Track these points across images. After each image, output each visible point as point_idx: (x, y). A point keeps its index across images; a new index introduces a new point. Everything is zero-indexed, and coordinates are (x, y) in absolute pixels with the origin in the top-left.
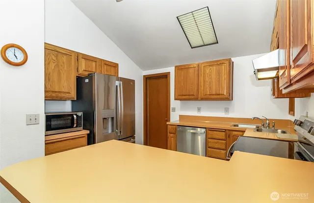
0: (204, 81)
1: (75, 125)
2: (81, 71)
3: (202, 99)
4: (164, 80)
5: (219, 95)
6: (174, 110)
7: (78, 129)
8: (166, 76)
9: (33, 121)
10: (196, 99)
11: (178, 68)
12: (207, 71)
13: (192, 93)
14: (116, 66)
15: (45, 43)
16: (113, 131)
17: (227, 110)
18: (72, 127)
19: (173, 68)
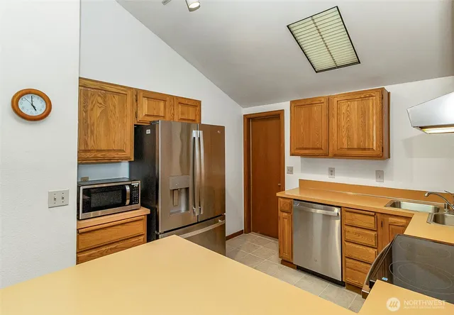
0: (338, 126)
1: (128, 202)
2: (141, 116)
3: (335, 156)
4: (274, 122)
5: (365, 149)
6: (291, 170)
7: (134, 206)
8: (278, 116)
9: (59, 202)
10: (326, 155)
11: (295, 105)
12: (344, 109)
13: (319, 146)
14: (196, 105)
15: (80, 78)
16: (187, 209)
17: (380, 175)
18: (123, 204)
19: (288, 103)
